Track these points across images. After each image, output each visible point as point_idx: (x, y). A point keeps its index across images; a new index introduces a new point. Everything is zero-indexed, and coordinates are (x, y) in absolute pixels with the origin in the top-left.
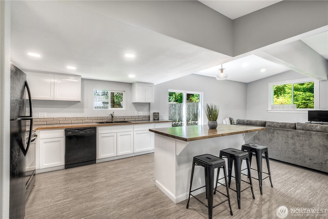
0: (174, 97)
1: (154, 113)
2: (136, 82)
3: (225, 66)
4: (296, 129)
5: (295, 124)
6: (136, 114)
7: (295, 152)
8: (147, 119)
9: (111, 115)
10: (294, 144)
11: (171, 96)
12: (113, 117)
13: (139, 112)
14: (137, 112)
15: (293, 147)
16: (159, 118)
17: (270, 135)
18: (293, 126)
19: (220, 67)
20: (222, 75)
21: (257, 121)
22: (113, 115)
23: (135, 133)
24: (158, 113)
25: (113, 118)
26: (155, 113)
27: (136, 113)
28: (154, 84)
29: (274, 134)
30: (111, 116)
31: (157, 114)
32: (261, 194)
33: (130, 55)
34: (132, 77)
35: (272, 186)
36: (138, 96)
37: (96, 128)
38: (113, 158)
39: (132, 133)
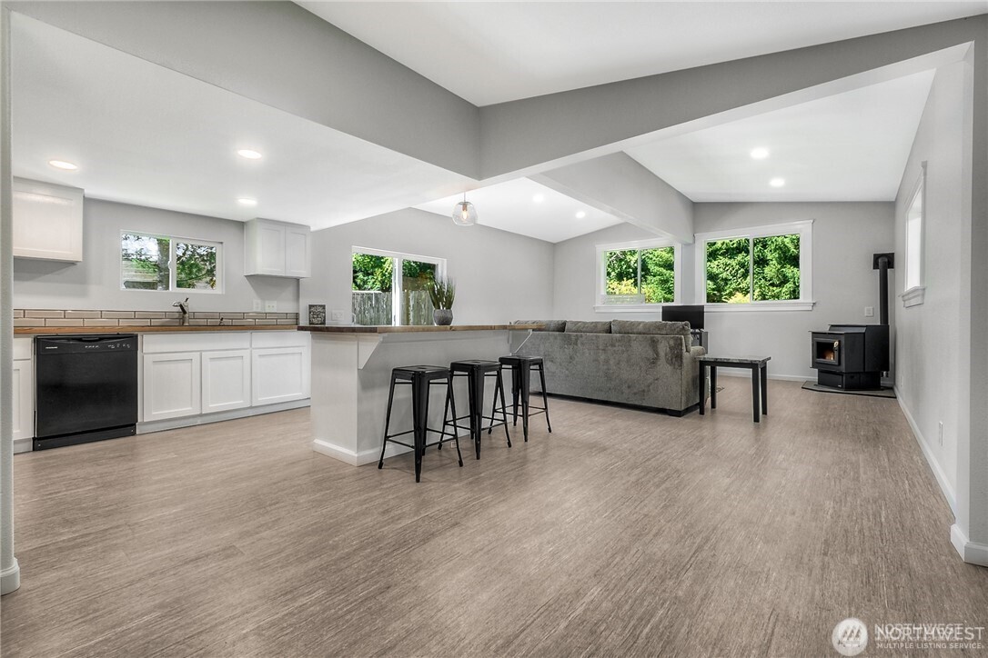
0: (380, 279)
1: (311, 306)
2: (258, 218)
3: (470, 196)
4: (610, 332)
5: (610, 323)
6: (257, 308)
7: (608, 377)
8: (292, 321)
9: (181, 306)
10: (607, 361)
11: (368, 274)
12: (184, 312)
13: (267, 304)
14: (259, 301)
15: (605, 367)
16: (324, 320)
17: (571, 347)
18: (607, 327)
19: (460, 198)
20: (465, 214)
21: (551, 322)
22: (185, 308)
23: (256, 353)
24: (324, 307)
25: (187, 315)
26: (313, 306)
27: (257, 304)
28: (309, 227)
29: (577, 345)
30: (179, 309)
31: (320, 309)
32: (526, 441)
33: (250, 154)
34: (246, 204)
35: (550, 431)
36: (265, 258)
37: (137, 336)
38: (191, 420)
39: (246, 354)
